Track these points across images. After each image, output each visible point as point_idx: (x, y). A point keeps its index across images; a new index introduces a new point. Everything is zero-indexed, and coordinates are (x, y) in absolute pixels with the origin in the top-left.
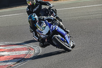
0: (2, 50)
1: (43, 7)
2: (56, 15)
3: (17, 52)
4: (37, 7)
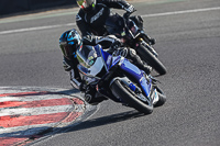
1: (113, 12)
2: (139, 31)
4: (100, 13)
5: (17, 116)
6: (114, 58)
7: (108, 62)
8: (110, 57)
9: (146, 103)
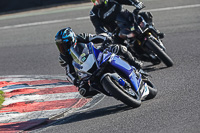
0: (30, 91)
3: (58, 95)
4: (112, 9)
5: (32, 102)
6: (105, 55)
7: (99, 59)
8: (100, 54)
9: (135, 97)
